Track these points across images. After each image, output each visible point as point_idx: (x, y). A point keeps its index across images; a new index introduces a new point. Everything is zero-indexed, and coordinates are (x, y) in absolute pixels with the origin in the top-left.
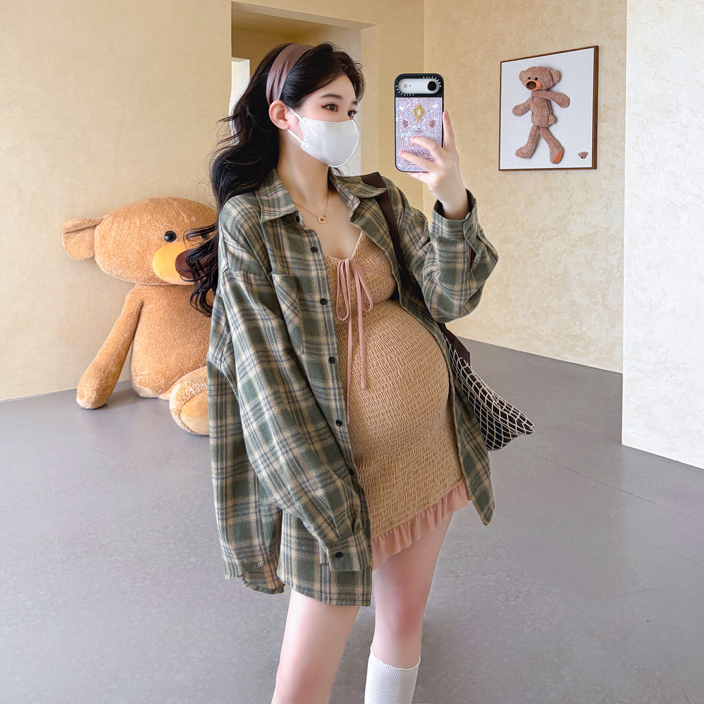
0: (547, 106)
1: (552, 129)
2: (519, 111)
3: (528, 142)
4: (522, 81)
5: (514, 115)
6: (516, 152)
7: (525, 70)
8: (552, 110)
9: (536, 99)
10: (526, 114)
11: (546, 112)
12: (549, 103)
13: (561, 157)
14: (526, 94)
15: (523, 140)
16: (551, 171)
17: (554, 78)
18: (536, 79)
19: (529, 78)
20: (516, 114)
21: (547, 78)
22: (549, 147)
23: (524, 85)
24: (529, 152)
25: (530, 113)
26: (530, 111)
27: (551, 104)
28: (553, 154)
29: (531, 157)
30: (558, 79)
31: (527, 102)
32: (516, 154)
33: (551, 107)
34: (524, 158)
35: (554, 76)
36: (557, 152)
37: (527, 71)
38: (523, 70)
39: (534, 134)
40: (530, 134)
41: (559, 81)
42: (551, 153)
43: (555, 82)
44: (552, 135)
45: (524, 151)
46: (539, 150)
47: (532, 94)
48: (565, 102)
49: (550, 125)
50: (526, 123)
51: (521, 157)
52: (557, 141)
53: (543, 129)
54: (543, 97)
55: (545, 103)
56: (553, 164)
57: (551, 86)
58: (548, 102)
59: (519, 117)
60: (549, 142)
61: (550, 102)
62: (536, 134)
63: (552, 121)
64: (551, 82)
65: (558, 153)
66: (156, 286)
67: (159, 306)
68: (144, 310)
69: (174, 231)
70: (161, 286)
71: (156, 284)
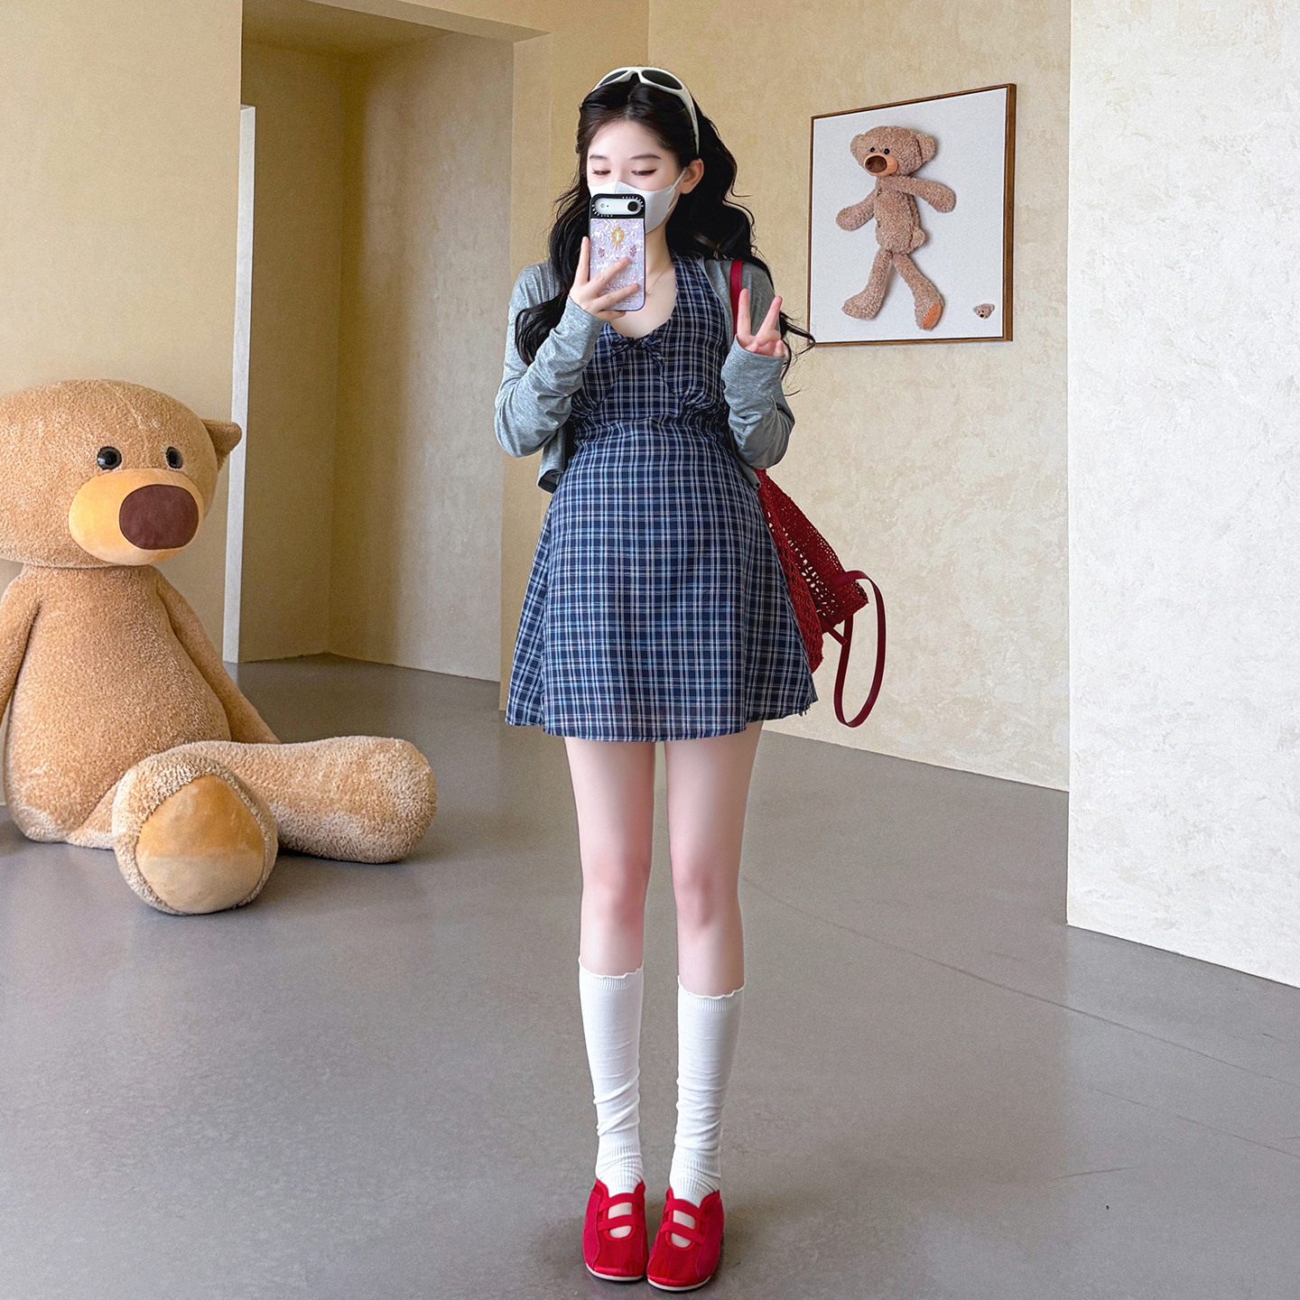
0: (908, 208)
1: (920, 257)
2: (851, 219)
3: (870, 284)
4: (856, 157)
5: (839, 228)
6: (843, 305)
7: (864, 133)
8: (919, 217)
9: (885, 194)
10: (866, 225)
11: (907, 221)
12: (912, 202)
13: (937, 316)
14: (863, 185)
15: (859, 279)
16: (918, 346)
17: (923, 151)
18: (887, 152)
19: (872, 150)
20: (843, 227)
21: (909, 151)
22: (914, 293)
23: (861, 164)
24: (872, 304)
25: (873, 222)
26: (874, 219)
27: (916, 206)
28: (921, 308)
29: (875, 316)
30: (932, 153)
31: (866, 200)
32: (844, 308)
33: (918, 212)
34: (860, 317)
35: (923, 148)
36: (929, 304)
37: (867, 134)
38: (858, 134)
39: (881, 266)
40: (874, 266)
41: (933, 158)
42: (917, 307)
43: (924, 161)
44: (919, 270)
45: (862, 303)
46: (891, 302)
47: (878, 183)
48: (946, 201)
49: (916, 249)
50: (866, 244)
51: (854, 316)
52: (930, 281)
53: (900, 256)
54: (900, 190)
55: (905, 202)
56: (922, 330)
57: (918, 166)
58: (911, 198)
59: (851, 233)
60: (912, 282)
61: (914, 201)
62: (886, 268)
63: (918, 239)
64: (918, 158)
65: (933, 308)
66: (68, 569)
67: (74, 614)
68: (40, 623)
69: (117, 448)
70: (81, 569)
71: (71, 565)
